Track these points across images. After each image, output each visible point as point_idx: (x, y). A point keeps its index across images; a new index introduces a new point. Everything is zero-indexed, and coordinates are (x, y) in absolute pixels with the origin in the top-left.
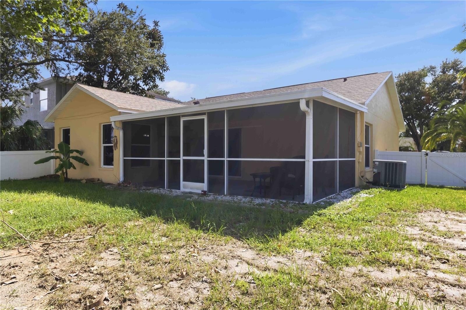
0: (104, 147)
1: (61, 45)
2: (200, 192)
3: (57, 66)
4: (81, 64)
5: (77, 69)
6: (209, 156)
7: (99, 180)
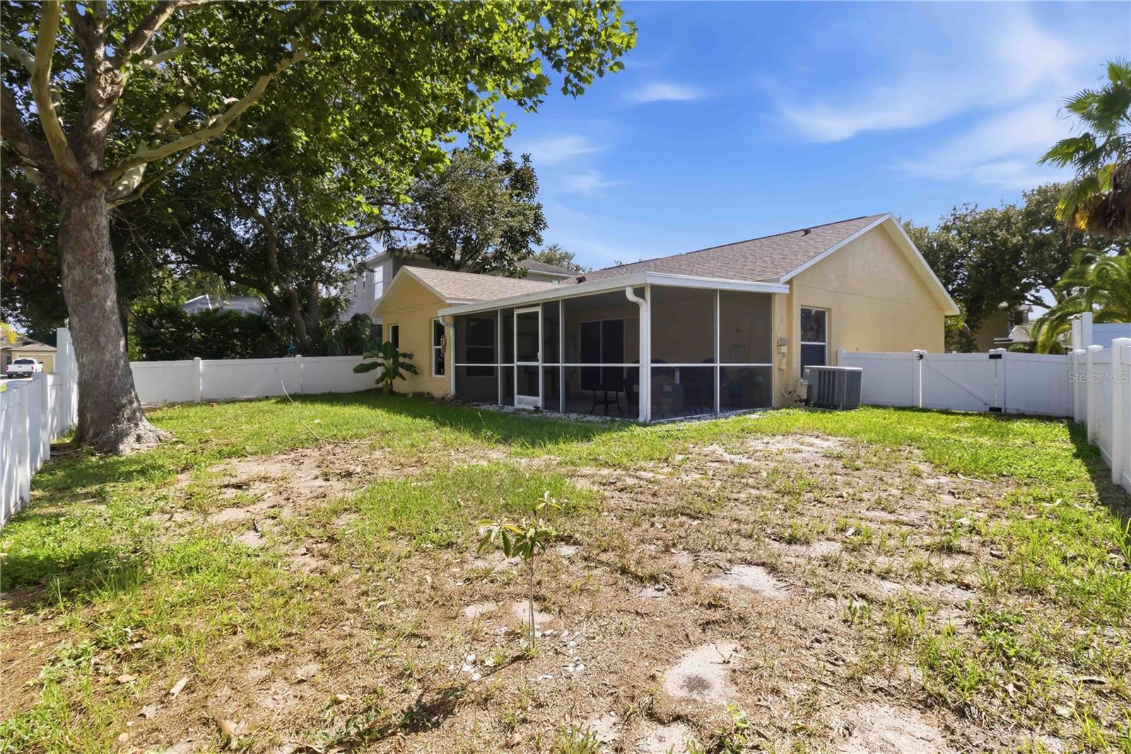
0: (436, 349)
1: (394, 208)
2: (531, 408)
3: (392, 235)
4: (420, 232)
5: (415, 239)
6: (545, 361)
7: (429, 394)
